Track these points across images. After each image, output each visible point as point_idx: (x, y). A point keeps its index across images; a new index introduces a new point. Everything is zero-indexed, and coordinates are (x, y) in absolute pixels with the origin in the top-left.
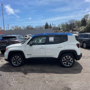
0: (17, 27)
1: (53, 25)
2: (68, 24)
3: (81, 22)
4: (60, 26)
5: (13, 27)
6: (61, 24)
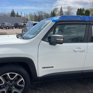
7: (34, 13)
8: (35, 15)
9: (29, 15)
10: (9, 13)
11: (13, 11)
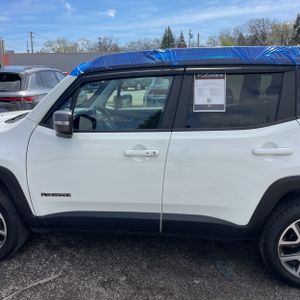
0: (64, 42)
1: (191, 36)
2: (244, 35)
3: (295, 27)
4: (215, 43)
5: (50, 44)
6: (218, 35)
7: (236, 30)
8: (241, 35)
9: (221, 38)
10: (158, 41)
11: (169, 31)
